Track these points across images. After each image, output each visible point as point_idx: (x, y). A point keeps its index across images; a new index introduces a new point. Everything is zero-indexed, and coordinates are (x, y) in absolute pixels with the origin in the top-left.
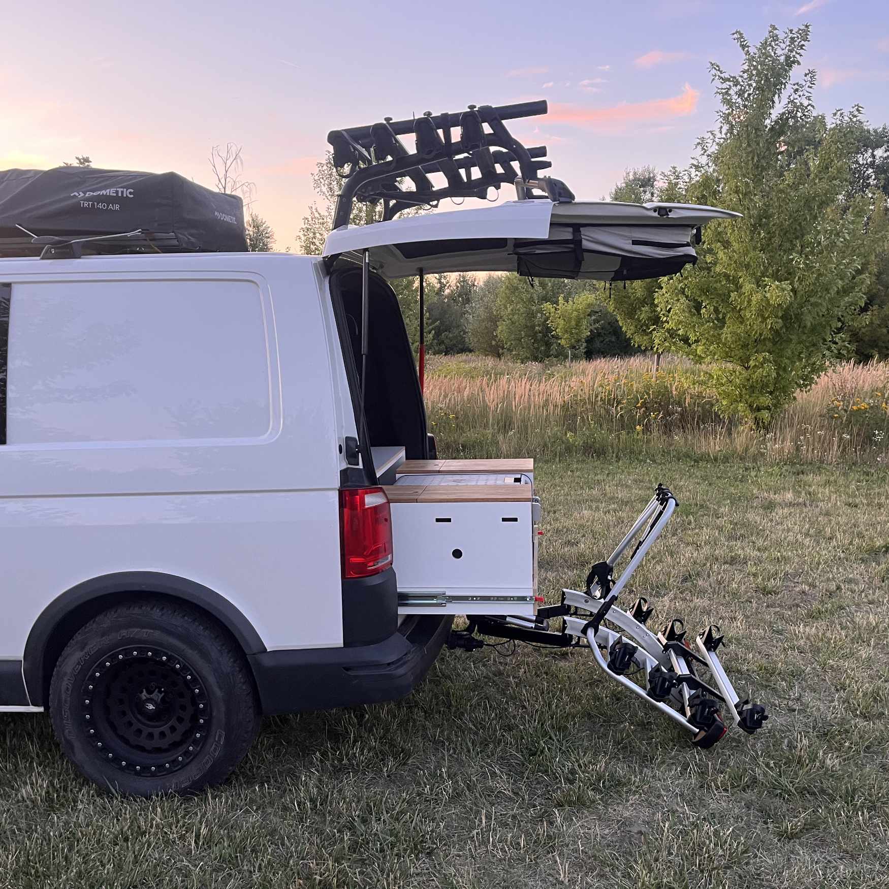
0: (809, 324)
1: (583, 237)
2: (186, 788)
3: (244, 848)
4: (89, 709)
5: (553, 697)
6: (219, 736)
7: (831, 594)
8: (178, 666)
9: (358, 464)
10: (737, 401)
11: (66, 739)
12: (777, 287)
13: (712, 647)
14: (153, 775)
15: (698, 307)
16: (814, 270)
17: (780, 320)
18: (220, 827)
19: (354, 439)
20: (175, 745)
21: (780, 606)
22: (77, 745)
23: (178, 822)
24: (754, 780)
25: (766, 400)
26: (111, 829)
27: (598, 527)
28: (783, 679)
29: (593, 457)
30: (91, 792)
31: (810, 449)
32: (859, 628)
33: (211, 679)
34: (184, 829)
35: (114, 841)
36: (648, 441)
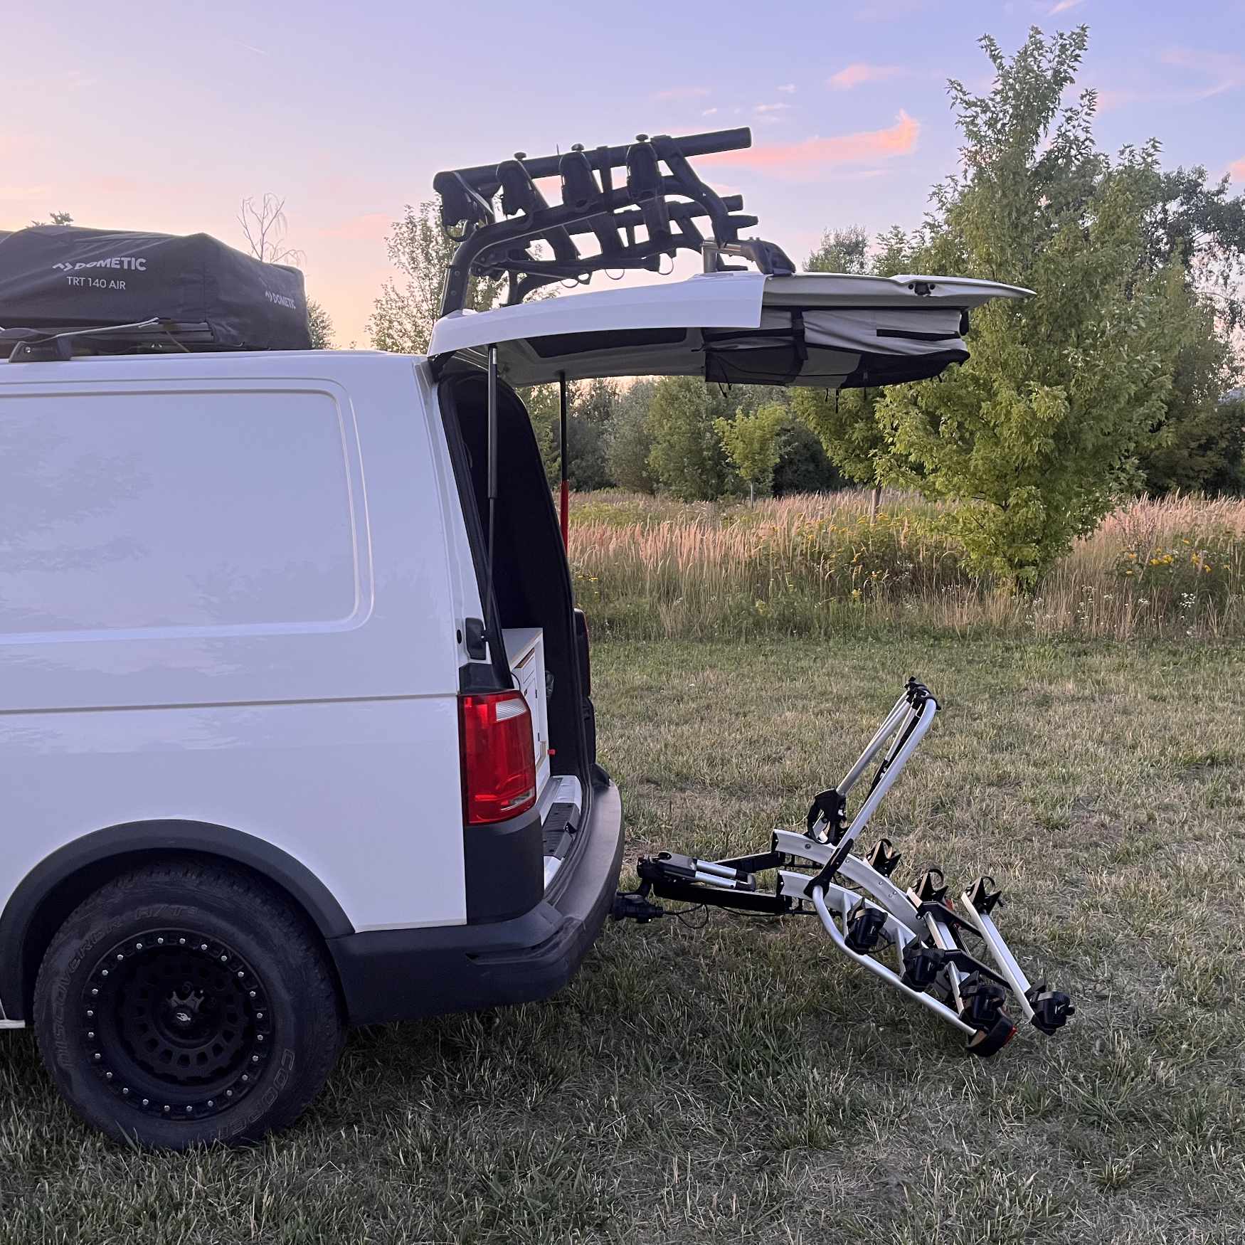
0: (1090, 446)
1: (806, 325)
2: (237, 1137)
3: (329, 1224)
4: (93, 1023)
5: (763, 985)
6: (286, 1059)
7: (1142, 828)
8: (224, 958)
9: (484, 658)
10: (991, 554)
11: (60, 1069)
12: (1047, 394)
13: (985, 907)
14: (190, 1117)
15: (934, 421)
16: (1096, 369)
17: (1051, 441)
18: (291, 1193)
19: (478, 621)
20: (220, 1073)
21: (1074, 846)
22: (76, 1076)
23: (228, 1187)
24: (1058, 1102)
25: (1032, 552)
26: (129, 1201)
27: (809, 736)
28: (1086, 953)
29: (792, 634)
30: (98, 1144)
31: (1094, 620)
32: (1185, 876)
33: (274, 975)
34: (238, 1197)
35: (135, 1219)
36: (869, 610)
